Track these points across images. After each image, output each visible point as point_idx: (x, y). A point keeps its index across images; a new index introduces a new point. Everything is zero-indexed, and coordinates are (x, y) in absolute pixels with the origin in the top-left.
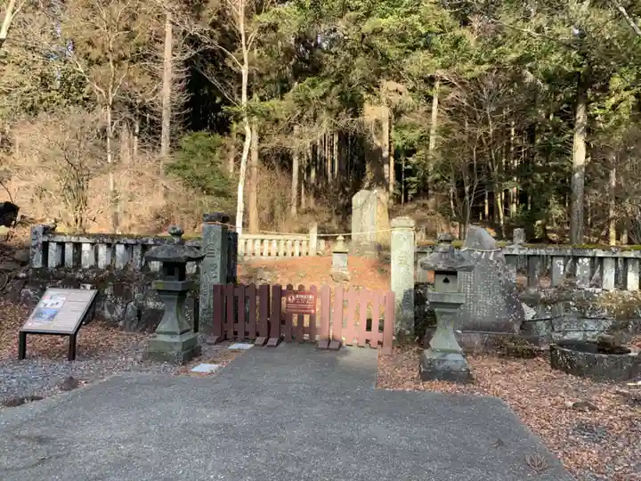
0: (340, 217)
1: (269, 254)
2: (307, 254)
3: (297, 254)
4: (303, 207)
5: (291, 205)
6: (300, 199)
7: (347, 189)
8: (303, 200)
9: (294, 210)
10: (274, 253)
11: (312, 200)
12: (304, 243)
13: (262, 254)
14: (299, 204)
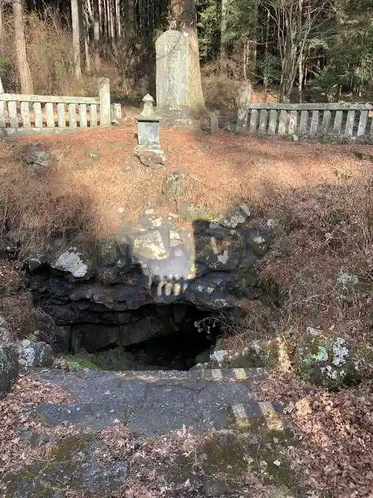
0: (132, 80)
1: (45, 124)
2: (99, 123)
3: (84, 123)
4: (88, 69)
5: (74, 65)
6: (85, 59)
7: (138, 46)
8: (88, 60)
9: (78, 70)
10: (51, 123)
11: (98, 60)
12: (93, 108)
13: (33, 124)
14: (83, 65)
